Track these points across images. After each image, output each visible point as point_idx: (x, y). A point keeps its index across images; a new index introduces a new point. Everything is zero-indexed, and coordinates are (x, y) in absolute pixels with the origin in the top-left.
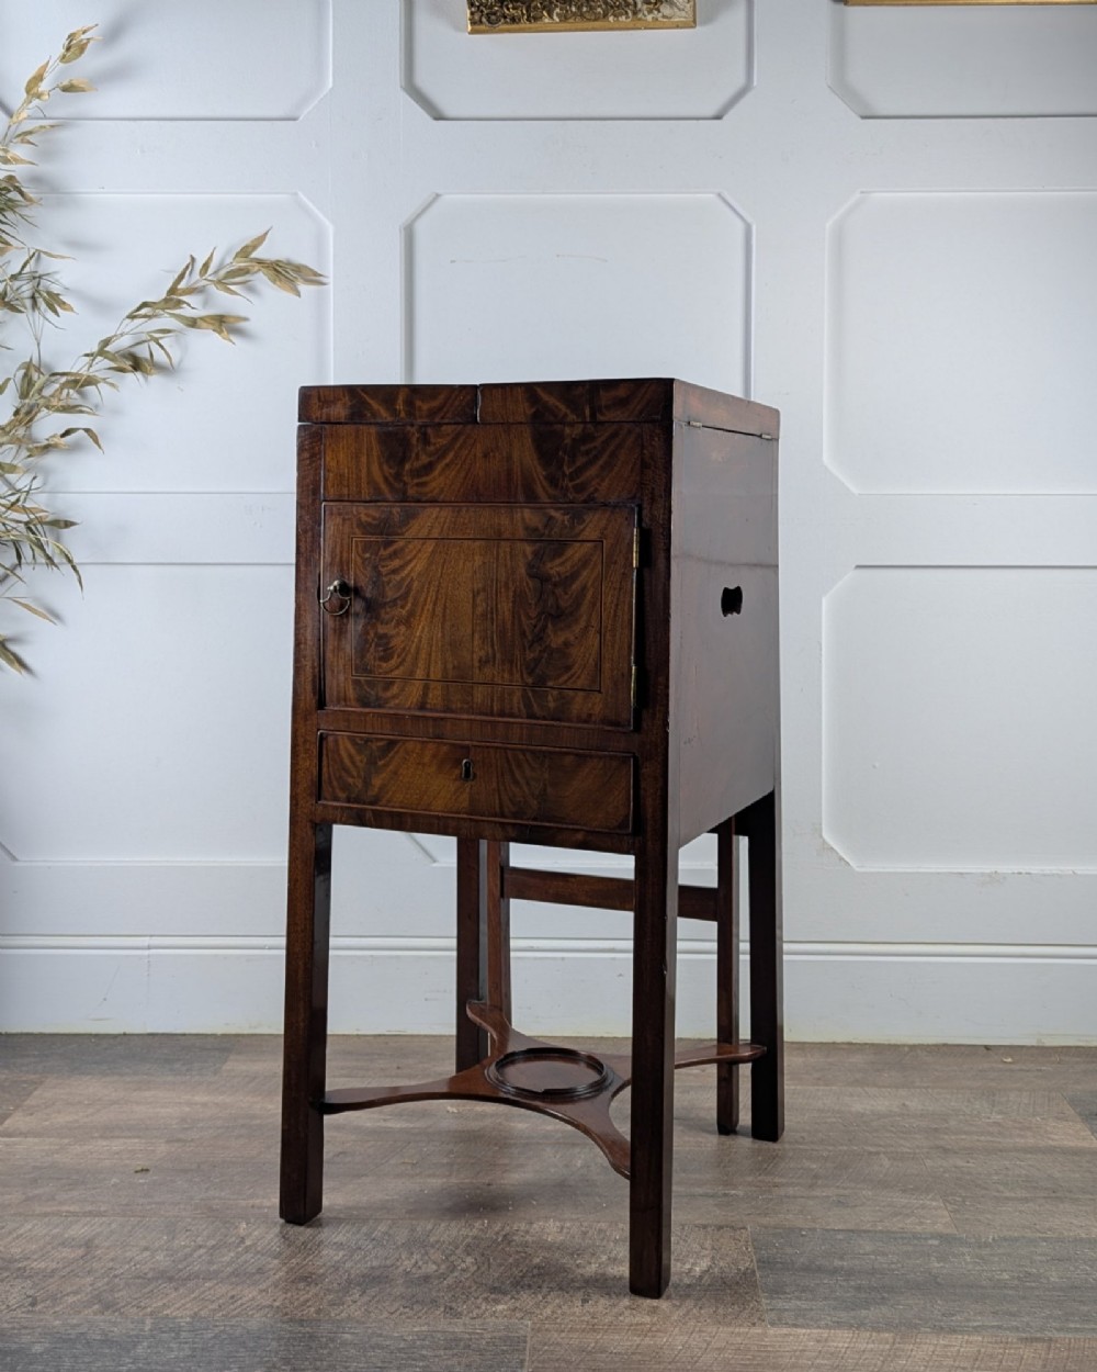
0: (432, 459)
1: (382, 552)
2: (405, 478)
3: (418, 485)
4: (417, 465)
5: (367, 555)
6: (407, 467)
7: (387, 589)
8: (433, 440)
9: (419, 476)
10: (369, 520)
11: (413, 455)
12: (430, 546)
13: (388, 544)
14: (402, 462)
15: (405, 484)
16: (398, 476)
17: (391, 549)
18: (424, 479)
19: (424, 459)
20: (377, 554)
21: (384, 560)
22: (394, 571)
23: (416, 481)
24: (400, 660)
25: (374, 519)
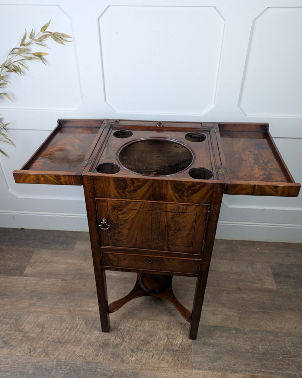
0: (136, 188)
1: (119, 212)
2: (126, 193)
3: (131, 195)
4: (130, 189)
5: (114, 213)
6: (127, 190)
7: (121, 221)
8: (136, 183)
9: (131, 193)
10: (114, 204)
11: (129, 187)
12: (136, 211)
13: (121, 210)
14: (125, 188)
15: (126, 194)
16: (123, 192)
17: (122, 212)
18: (133, 194)
19: (133, 188)
20: (117, 213)
21: (120, 214)
22: (124, 217)
23: (130, 194)
24: (127, 237)
25: (115, 203)
